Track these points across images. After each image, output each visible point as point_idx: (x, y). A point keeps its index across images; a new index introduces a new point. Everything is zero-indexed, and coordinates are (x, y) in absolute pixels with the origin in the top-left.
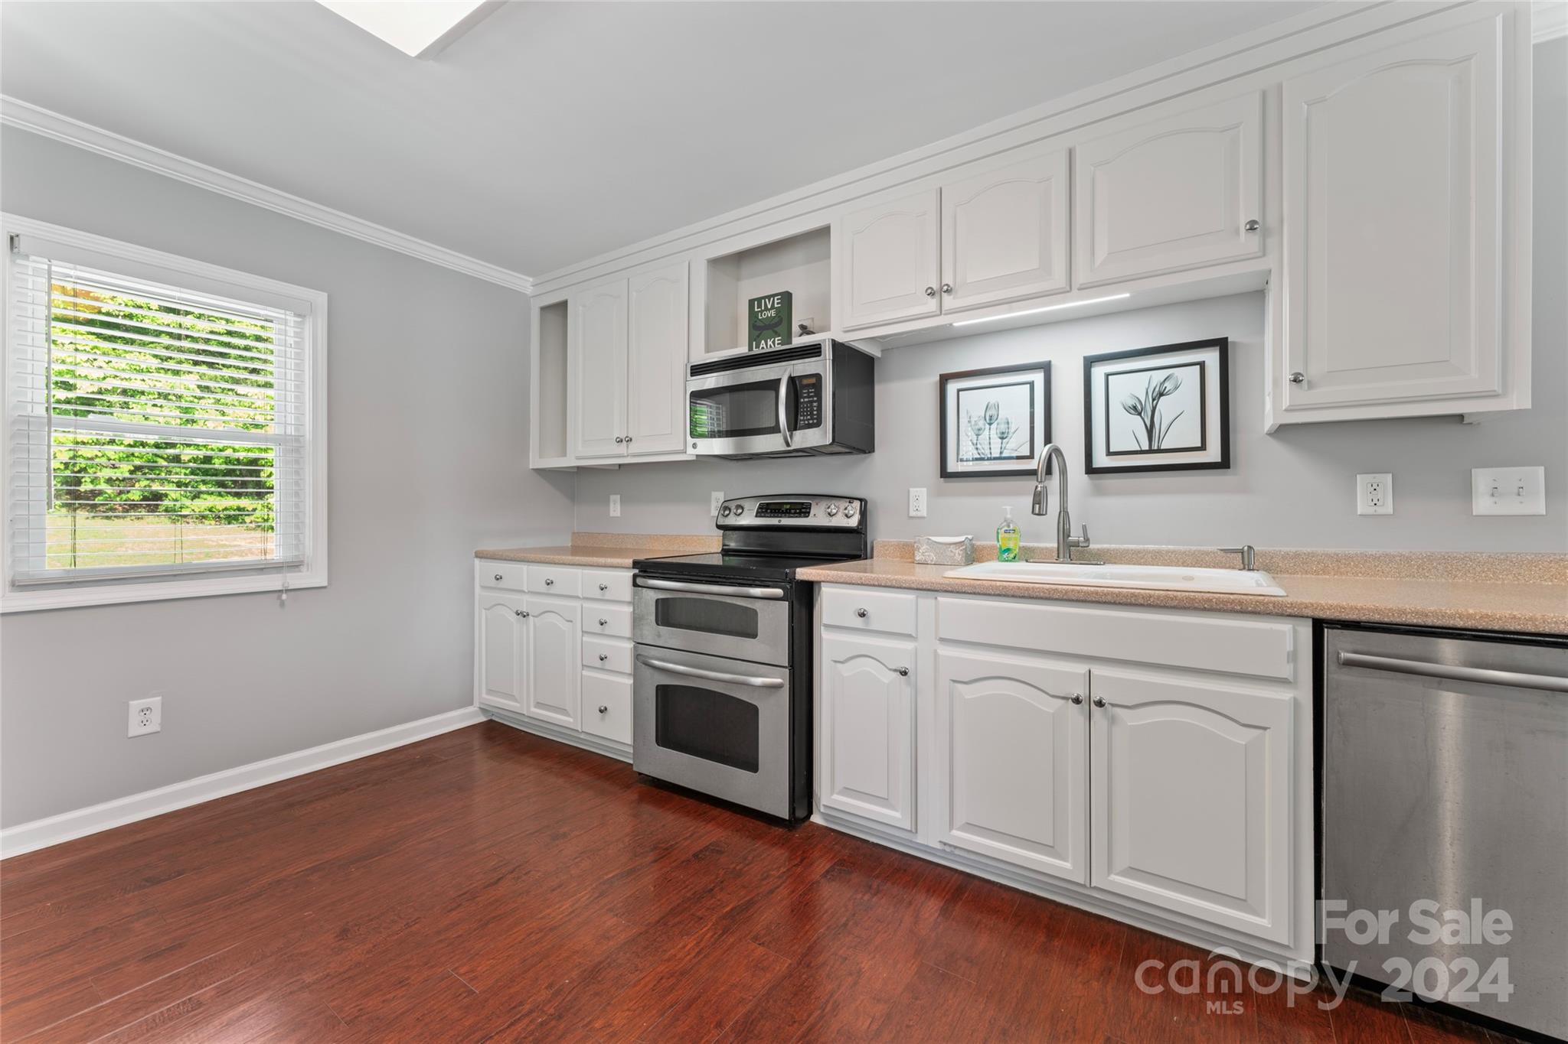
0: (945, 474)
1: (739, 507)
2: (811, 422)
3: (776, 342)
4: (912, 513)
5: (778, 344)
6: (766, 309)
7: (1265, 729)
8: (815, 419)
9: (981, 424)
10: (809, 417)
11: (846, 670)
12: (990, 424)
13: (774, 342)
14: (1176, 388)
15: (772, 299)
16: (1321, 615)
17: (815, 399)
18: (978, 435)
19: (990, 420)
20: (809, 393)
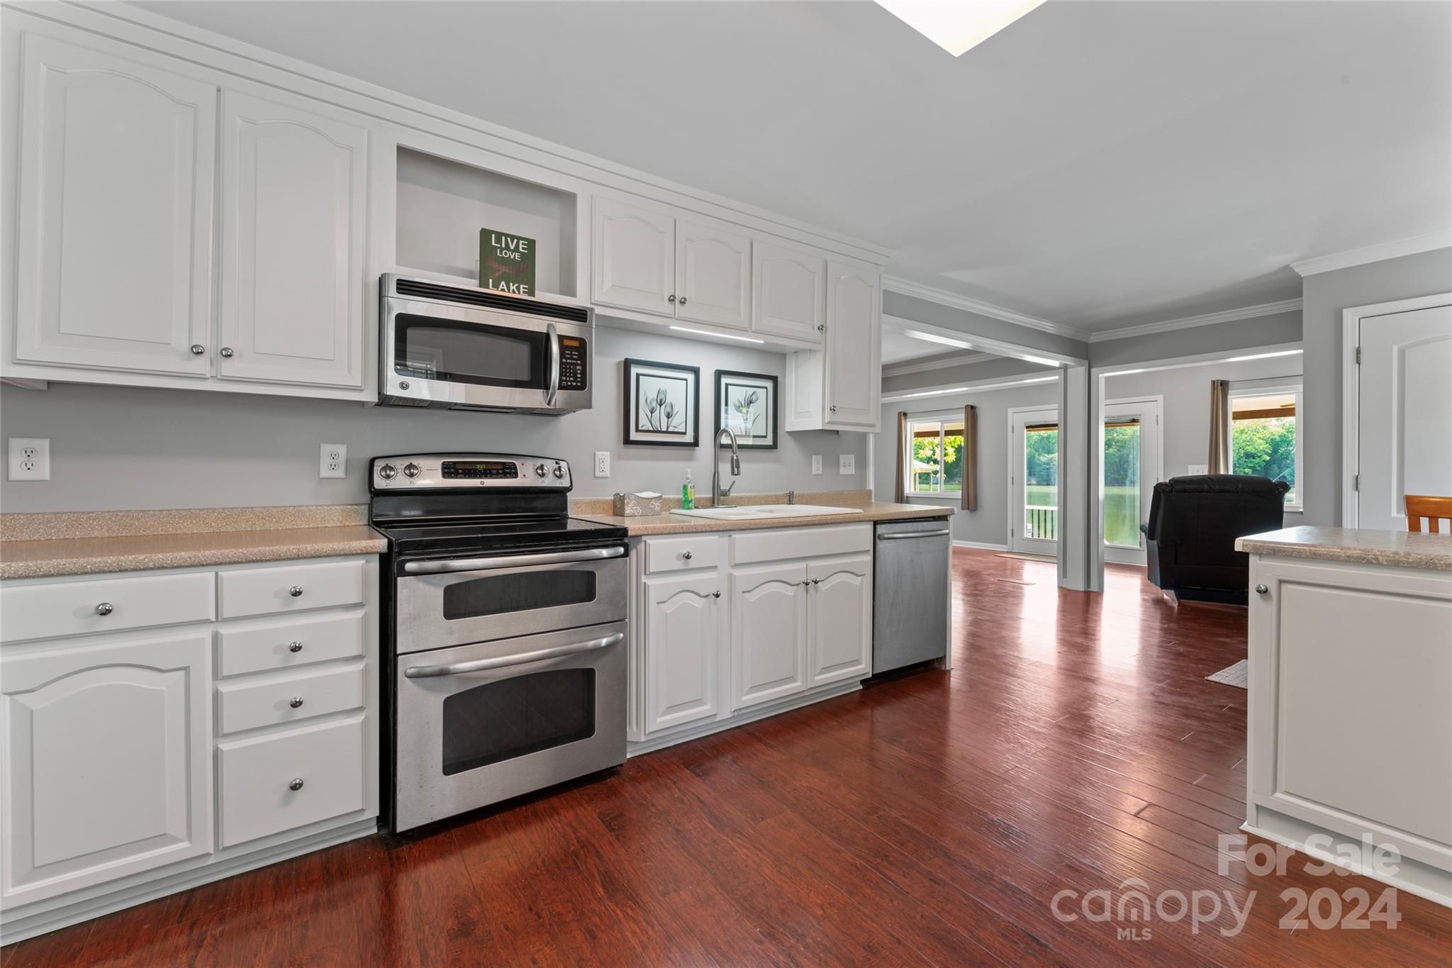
0: (627, 441)
1: (410, 466)
2: (574, 384)
3: (522, 290)
4: (598, 474)
5: (524, 292)
6: (507, 247)
7: (863, 575)
8: (579, 382)
9: (654, 404)
10: (572, 379)
11: (669, 608)
12: (660, 405)
13: (518, 288)
14: (757, 400)
15: (516, 241)
16: (876, 519)
17: (579, 362)
18: (652, 413)
19: (661, 402)
20: (571, 355)
